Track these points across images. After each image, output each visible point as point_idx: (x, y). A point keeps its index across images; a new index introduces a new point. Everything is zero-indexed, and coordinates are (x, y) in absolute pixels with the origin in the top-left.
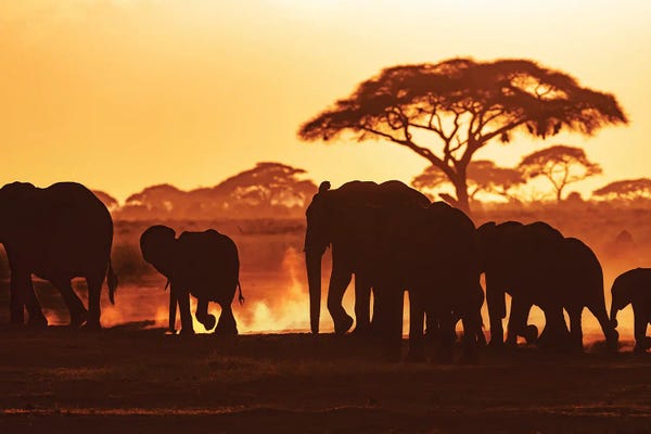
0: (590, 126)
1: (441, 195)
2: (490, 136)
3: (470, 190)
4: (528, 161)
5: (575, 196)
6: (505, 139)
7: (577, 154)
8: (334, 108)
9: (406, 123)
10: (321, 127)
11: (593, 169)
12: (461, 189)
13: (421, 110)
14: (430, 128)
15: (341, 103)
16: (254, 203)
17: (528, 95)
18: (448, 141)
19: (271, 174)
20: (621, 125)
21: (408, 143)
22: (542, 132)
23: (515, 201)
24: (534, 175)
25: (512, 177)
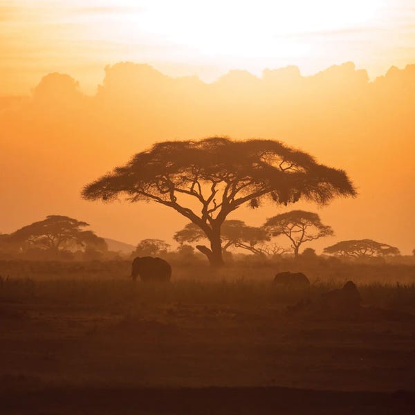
0: (324, 197)
1: (198, 247)
2: (241, 201)
3: (223, 244)
4: (272, 222)
5: (310, 252)
6: (254, 204)
7: (313, 218)
8: (113, 173)
9: (172, 188)
10: (102, 189)
11: (326, 231)
12: (216, 243)
13: (184, 178)
14: (192, 192)
15: (118, 170)
16: (45, 248)
17: (274, 169)
18: (206, 204)
19: (59, 225)
20: (350, 197)
21: (173, 204)
22: (284, 199)
23: (260, 254)
24: (276, 234)
25: (258, 235)
